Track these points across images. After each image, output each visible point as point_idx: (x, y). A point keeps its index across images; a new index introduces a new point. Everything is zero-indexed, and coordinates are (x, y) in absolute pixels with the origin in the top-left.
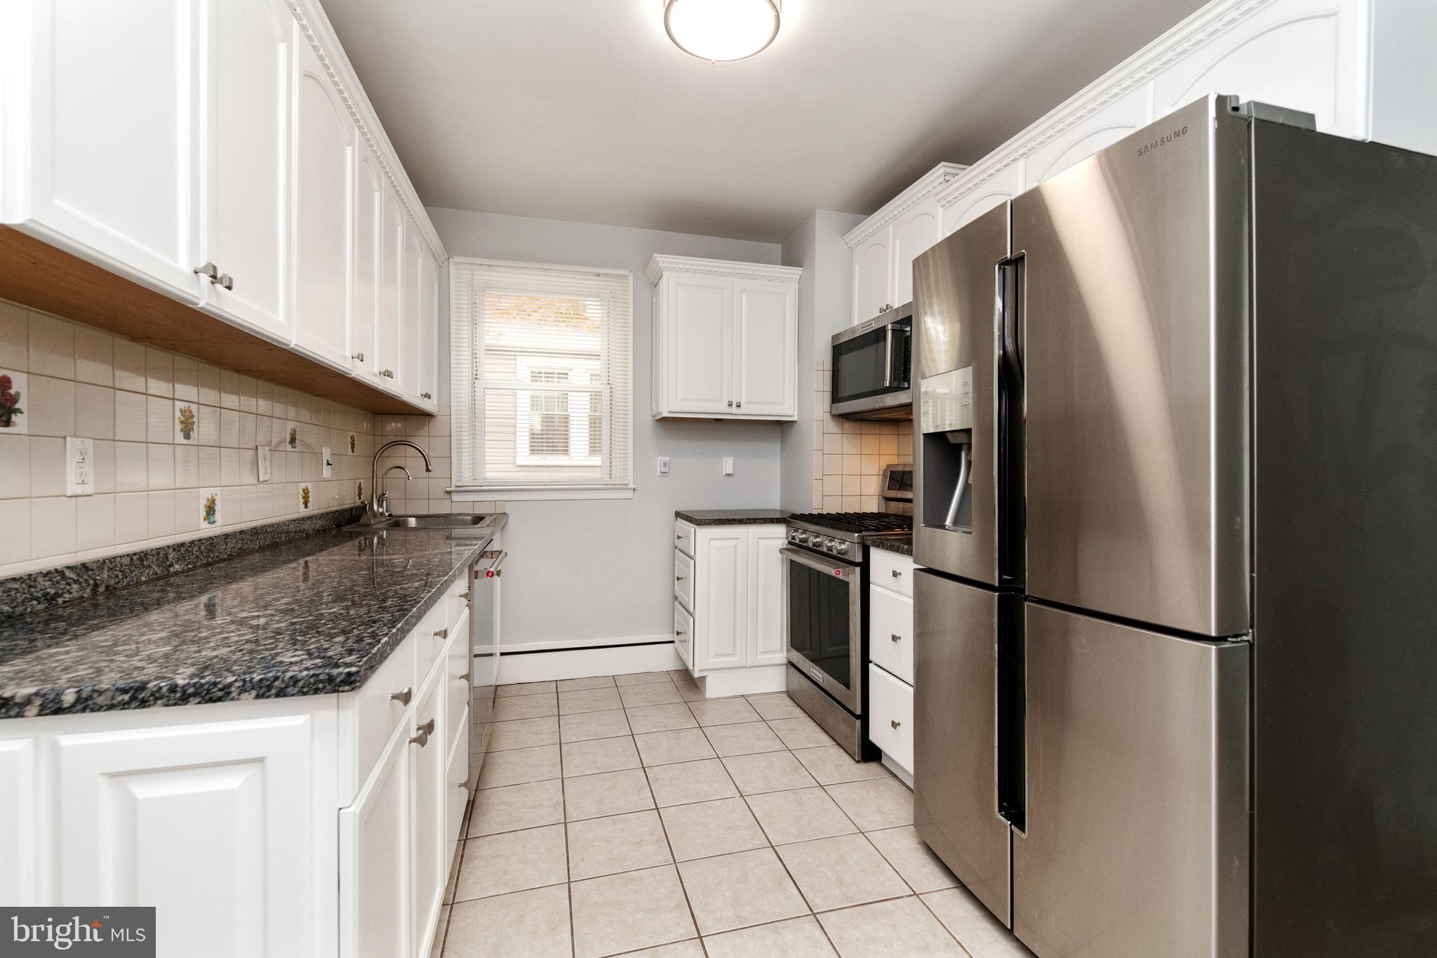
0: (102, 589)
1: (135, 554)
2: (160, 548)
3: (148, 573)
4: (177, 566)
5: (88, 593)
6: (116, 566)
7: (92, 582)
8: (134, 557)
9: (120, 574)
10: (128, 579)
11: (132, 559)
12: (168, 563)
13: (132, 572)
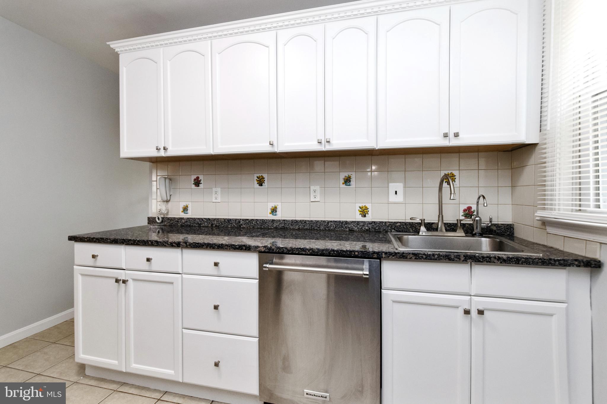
0: (214, 226)
1: (226, 219)
2: (236, 219)
3: (231, 225)
4: (244, 226)
5: (210, 225)
6: (219, 221)
7: (211, 223)
8: (226, 220)
9: (220, 223)
10: (224, 225)
11: (225, 220)
12: (240, 224)
13: (225, 224)
